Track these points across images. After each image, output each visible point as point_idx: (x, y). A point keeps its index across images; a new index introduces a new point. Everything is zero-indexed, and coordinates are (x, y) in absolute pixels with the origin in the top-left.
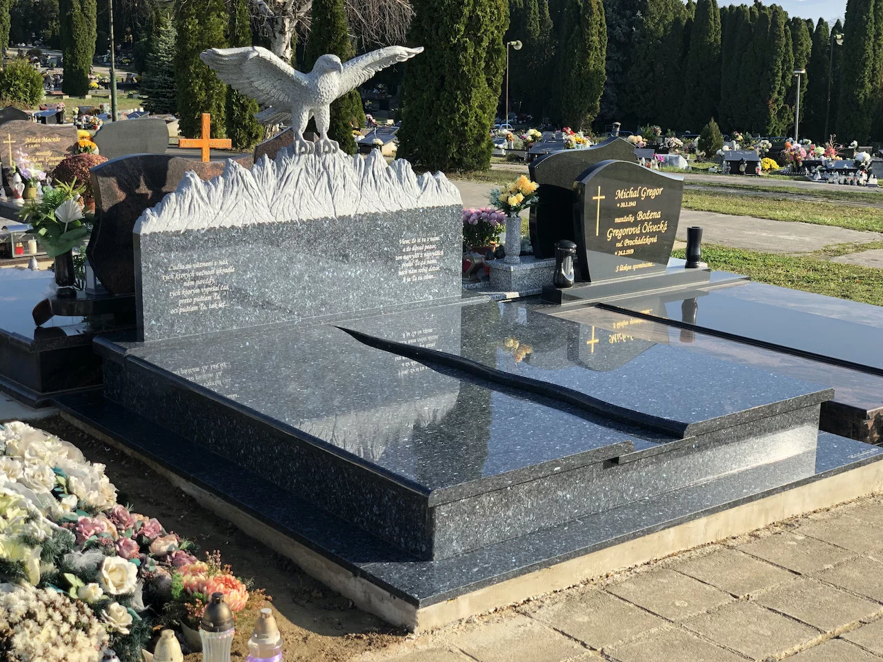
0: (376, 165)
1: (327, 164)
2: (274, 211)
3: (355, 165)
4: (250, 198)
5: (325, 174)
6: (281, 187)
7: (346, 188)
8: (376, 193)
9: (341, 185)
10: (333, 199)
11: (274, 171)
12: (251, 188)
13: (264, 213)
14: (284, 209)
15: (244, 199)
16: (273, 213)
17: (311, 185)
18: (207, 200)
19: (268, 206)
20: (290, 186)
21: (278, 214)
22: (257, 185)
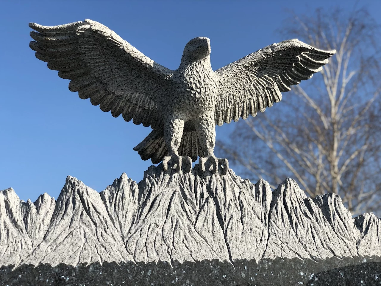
0: (288, 193)
2: (132, 246)
3: (257, 192)
4: (94, 226)
5: (211, 201)
6: (144, 215)
7: (245, 221)
9: (237, 216)
10: (225, 234)
12: (95, 212)
13: (115, 249)
14: (147, 245)
15: (83, 227)
16: (130, 249)
17: (189, 213)
18: (21, 225)
19: (123, 240)
20: (156, 213)
21: (138, 252)
22: (107, 210)
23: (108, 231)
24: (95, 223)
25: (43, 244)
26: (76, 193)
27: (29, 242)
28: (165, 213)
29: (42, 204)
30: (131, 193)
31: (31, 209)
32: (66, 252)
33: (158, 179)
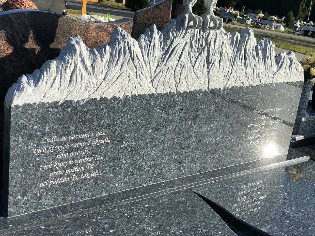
0: (248, 43)
1: (209, 40)
2: (156, 83)
3: (232, 42)
4: (135, 69)
5: (206, 49)
6: (165, 60)
7: (221, 63)
8: (244, 69)
9: (217, 61)
10: (209, 72)
11: (161, 43)
12: (137, 60)
13: (146, 85)
14: (165, 82)
15: (129, 70)
16: (155, 85)
17: (192, 59)
18: (90, 70)
19: (151, 78)
20: (173, 59)
21: (159, 86)
22: (143, 56)
23: (143, 73)
24: (136, 67)
25: (103, 83)
26: (126, 45)
27: (95, 83)
28: (178, 58)
29: (105, 54)
30: (159, 44)
31: (98, 58)
32: (117, 88)
33: (178, 33)
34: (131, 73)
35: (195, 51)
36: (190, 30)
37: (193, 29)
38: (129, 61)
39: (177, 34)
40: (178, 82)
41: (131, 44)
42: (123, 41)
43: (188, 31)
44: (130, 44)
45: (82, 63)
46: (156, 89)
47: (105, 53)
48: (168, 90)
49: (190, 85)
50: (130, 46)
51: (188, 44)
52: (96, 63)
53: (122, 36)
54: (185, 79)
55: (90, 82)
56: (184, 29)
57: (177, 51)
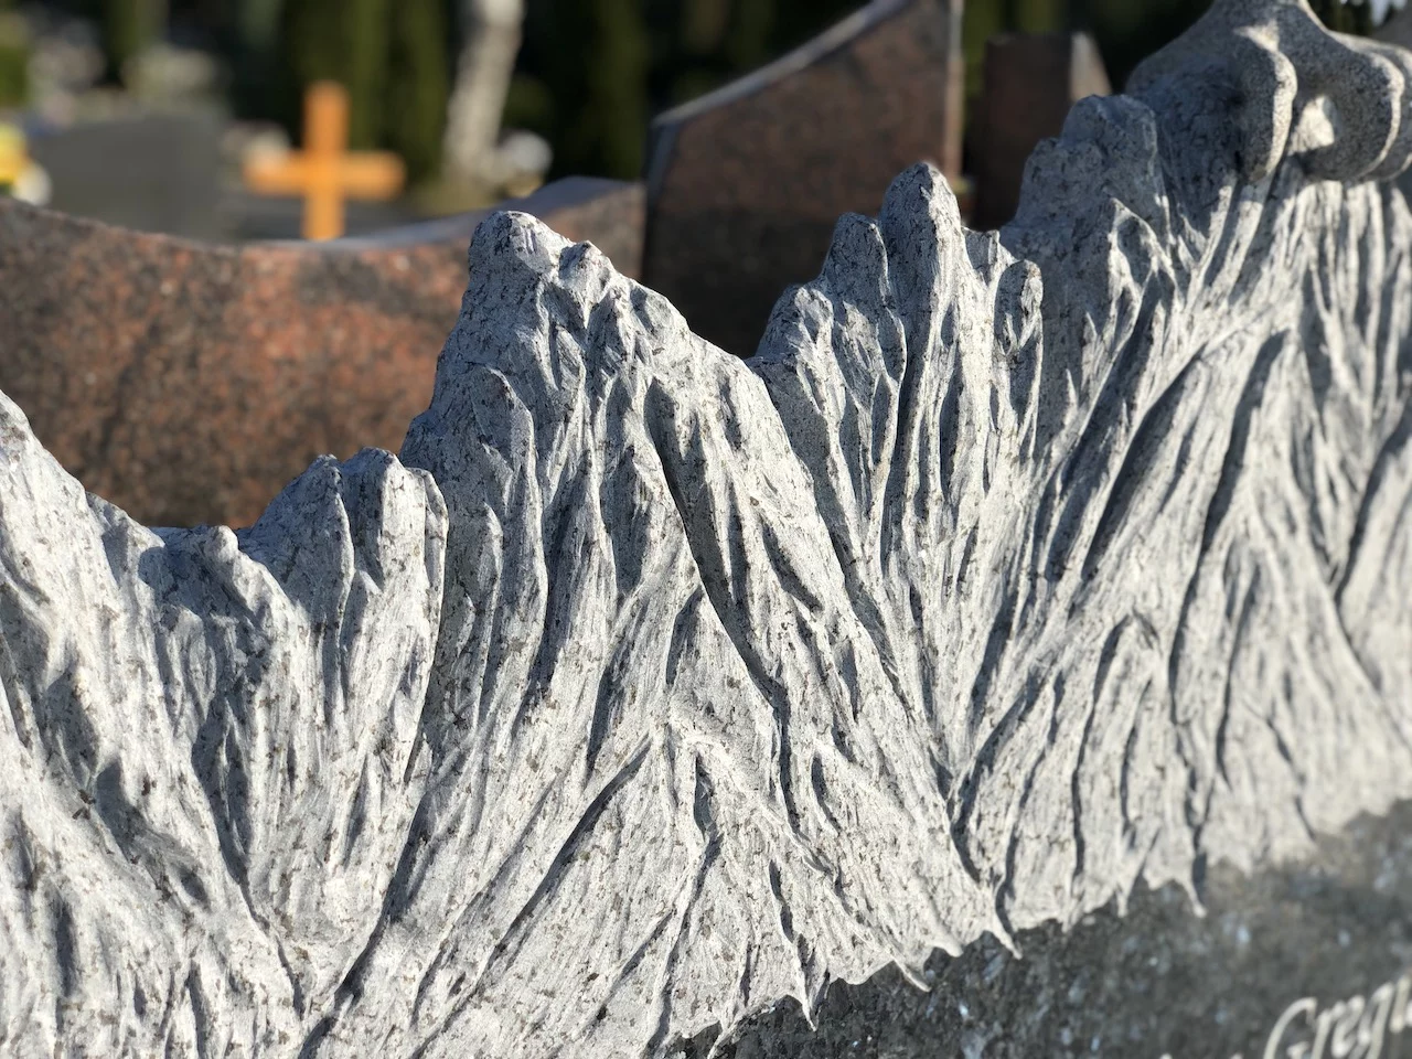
6: (1078, 553)
11: (1020, 365)
12: (782, 595)
13: (896, 869)
14: (1084, 789)
15: (694, 738)
16: (989, 844)
17: (1326, 506)
19: (942, 779)
20: (1156, 537)
21: (1030, 849)
22: (840, 546)
23: (859, 734)
24: (774, 691)
25: (389, 958)
26: (637, 432)
27: (269, 979)
28: (1195, 520)
29: (370, 584)
30: (1005, 378)
31: (277, 652)
32: (570, 986)
33: (1191, 246)
34: (725, 765)
35: (1350, 418)
36: (1308, 194)
37: (1333, 189)
38: (687, 622)
39: (1184, 254)
40: (1208, 766)
41: (694, 420)
42: (595, 389)
43: (1289, 205)
44: (681, 421)
45: (50, 753)
46: (1006, 889)
47: (378, 577)
48: (1115, 871)
49: (1312, 774)
50: (683, 448)
51: (1290, 350)
52: (260, 718)
53: (574, 326)
54: (1270, 724)
55: (193, 981)
56: (1248, 190)
57: (1188, 438)
